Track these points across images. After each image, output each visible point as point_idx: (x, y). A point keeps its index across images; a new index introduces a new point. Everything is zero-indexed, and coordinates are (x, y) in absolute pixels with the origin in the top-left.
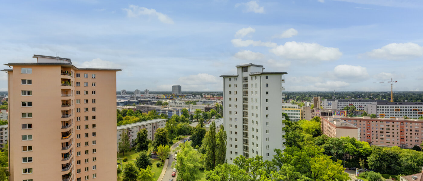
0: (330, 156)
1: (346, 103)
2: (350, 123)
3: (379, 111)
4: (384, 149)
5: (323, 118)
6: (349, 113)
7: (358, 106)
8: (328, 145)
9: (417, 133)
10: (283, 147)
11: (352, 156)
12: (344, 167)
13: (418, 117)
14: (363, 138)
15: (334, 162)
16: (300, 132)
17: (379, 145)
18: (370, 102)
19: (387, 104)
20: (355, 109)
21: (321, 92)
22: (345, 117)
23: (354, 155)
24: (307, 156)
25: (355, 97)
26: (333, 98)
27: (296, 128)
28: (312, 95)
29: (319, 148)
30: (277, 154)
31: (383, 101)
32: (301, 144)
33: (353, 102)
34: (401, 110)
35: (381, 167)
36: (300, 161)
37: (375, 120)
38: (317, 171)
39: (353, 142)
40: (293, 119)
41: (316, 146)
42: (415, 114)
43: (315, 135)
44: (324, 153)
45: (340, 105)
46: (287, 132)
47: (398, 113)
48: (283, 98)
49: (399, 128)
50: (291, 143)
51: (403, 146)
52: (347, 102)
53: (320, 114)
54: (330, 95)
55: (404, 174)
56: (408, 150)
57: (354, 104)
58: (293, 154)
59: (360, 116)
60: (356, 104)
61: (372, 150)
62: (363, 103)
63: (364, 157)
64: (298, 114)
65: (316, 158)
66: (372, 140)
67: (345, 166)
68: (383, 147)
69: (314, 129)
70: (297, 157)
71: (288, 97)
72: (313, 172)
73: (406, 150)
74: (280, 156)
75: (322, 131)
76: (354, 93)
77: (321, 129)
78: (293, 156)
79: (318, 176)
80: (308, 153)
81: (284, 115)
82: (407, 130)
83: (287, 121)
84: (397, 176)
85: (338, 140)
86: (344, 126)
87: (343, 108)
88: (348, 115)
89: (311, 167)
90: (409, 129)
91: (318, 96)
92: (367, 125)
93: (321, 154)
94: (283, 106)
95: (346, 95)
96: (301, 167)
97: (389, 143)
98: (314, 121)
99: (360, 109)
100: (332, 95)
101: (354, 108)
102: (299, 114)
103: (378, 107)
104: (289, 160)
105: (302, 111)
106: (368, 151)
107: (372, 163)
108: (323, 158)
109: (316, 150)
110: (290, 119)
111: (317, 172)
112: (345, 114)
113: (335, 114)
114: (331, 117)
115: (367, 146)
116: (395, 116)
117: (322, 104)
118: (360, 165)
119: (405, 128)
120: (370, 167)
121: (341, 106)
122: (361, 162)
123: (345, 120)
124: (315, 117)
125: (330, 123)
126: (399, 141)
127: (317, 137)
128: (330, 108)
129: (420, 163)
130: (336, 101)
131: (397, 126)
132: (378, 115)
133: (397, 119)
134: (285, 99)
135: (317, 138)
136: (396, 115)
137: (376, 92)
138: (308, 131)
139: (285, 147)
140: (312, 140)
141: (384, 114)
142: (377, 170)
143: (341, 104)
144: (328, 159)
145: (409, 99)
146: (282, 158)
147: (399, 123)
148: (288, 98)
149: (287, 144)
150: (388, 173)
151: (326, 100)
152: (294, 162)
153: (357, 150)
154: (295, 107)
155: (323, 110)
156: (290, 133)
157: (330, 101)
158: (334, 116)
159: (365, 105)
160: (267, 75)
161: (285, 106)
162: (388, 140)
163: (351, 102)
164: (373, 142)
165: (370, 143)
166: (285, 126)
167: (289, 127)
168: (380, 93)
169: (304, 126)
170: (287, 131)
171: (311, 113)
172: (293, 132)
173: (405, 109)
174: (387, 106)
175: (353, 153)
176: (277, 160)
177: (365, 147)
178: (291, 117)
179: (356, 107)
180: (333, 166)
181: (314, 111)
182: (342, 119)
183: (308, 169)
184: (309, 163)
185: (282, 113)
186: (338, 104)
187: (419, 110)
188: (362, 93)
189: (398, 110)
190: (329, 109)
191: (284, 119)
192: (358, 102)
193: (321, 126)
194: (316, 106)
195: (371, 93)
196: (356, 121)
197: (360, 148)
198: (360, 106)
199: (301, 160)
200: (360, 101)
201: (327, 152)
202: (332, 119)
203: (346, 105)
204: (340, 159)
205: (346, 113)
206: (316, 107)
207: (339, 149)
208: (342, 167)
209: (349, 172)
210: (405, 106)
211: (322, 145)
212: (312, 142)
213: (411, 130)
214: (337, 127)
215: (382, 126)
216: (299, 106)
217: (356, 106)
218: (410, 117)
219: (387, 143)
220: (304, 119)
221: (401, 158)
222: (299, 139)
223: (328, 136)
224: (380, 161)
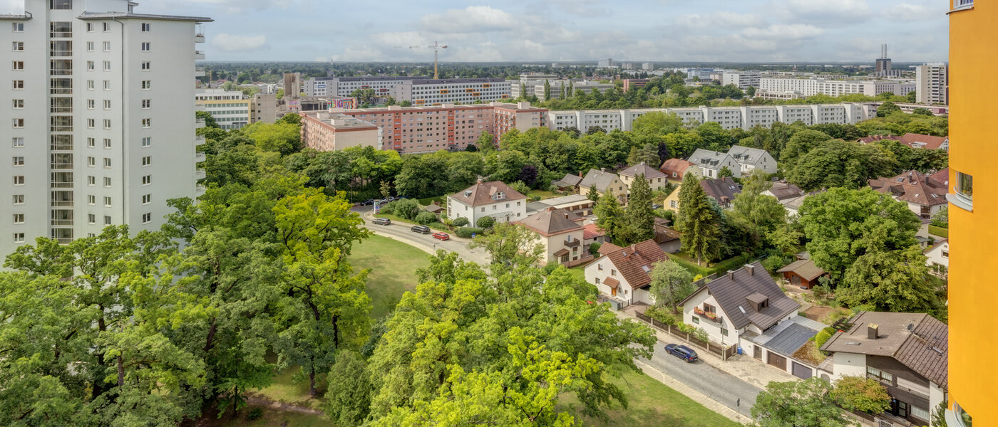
0: (321, 188)
1: (356, 84)
2: (363, 120)
3: (416, 95)
4: (423, 158)
5: (306, 116)
6: (362, 101)
7: (379, 89)
8: (317, 166)
9: (471, 125)
10: (197, 190)
11: (367, 179)
12: (350, 203)
13: (473, 101)
14: (386, 144)
15: (330, 197)
16: (249, 150)
17: (415, 152)
18: (400, 81)
19: (428, 83)
20: (374, 94)
21: (302, 64)
22: (354, 110)
23: (371, 177)
24: (266, 197)
25: (374, 72)
26: (329, 74)
27: (236, 143)
28: (279, 70)
29: (297, 175)
30: (177, 209)
31: (423, 78)
32: (250, 176)
33: (369, 82)
34: (449, 92)
35: (417, 188)
36: (246, 214)
37: (408, 111)
38: (291, 224)
39: (369, 153)
40: (230, 123)
41: (291, 174)
42: (469, 97)
43: (285, 152)
44: (307, 185)
45: (344, 88)
46: (211, 153)
47: (446, 96)
48: (197, 78)
49: (446, 120)
50: (222, 177)
51: (453, 148)
52: (358, 82)
53: (300, 108)
54: (321, 69)
55: (453, 191)
56: (459, 153)
57: (372, 85)
58: (228, 202)
59: (383, 106)
60: (376, 86)
61: (403, 162)
62: (388, 83)
63: (390, 177)
64: (242, 112)
65: (289, 198)
66: (403, 145)
67: (352, 200)
68: (422, 155)
69: (284, 138)
70: (239, 205)
71: (213, 74)
72: (280, 230)
73: (454, 154)
74: (189, 212)
75: (304, 142)
76: (371, 65)
77: (302, 137)
78: (228, 205)
79: (294, 233)
80: (268, 191)
81: (199, 116)
82: (458, 122)
83: (210, 129)
84: (442, 198)
85: (338, 154)
86: (351, 126)
87: (350, 94)
88: (360, 105)
89: (277, 218)
90: (461, 120)
91: (294, 72)
92: (395, 121)
93: (301, 187)
94: (199, 95)
95: (357, 68)
96: (250, 226)
97: (431, 146)
98: (285, 124)
99: (383, 93)
100: (327, 69)
101: (372, 93)
102: (246, 112)
103: (414, 89)
104: (217, 217)
105: (253, 104)
106: (395, 166)
107: (403, 185)
108: (304, 195)
109: (288, 182)
110: (220, 123)
111: (290, 227)
112: (354, 105)
113: (334, 105)
114: (324, 112)
115: (395, 157)
116: (440, 102)
117: (305, 88)
118: (382, 192)
119: (455, 120)
120: (399, 193)
121: (346, 90)
122: (384, 188)
123: (354, 116)
124: (286, 115)
125: (321, 125)
126: (446, 142)
127: (292, 155)
128: (322, 95)
129: (476, 169)
130: (336, 80)
131: (444, 117)
132: (414, 102)
133: (443, 106)
134: (203, 80)
135: (291, 157)
136: (442, 101)
137: (411, 64)
138: (268, 145)
139: (204, 190)
140: (280, 163)
141: (424, 99)
142: (412, 194)
143: (346, 86)
144: (317, 194)
145: (461, 73)
146: (194, 216)
147: (447, 112)
148: (215, 77)
149: (209, 181)
150: (429, 196)
151: (312, 79)
152: (231, 217)
153: (377, 166)
154: (233, 97)
155: (305, 100)
156: (220, 156)
157: (321, 82)
158: (330, 109)
159: (392, 87)
160: (146, 22)
161: (204, 95)
162: (430, 141)
163: (365, 82)
164: (405, 148)
165: (400, 151)
166: (203, 141)
167: (218, 141)
168: (417, 64)
169: (259, 136)
170: (210, 151)
171: (277, 106)
172: (229, 153)
173: (455, 89)
174: (428, 86)
175: (368, 175)
176: (179, 224)
177: (392, 159)
178: (224, 120)
179: (374, 91)
180: (327, 205)
181: (284, 103)
182: (347, 114)
183: (267, 225)
184: (270, 211)
185: (197, 113)
186: (339, 86)
187: (474, 90)
188: (387, 64)
189: (446, 92)
190: (320, 98)
191: (202, 124)
192: (380, 82)
193: (302, 132)
194: (289, 92)
195: (402, 64)
196: (375, 115)
197: (381, 162)
198: (383, 88)
199: (249, 210)
200: (383, 79)
201: (314, 182)
202: (326, 115)
203: (356, 88)
204: (342, 189)
205: (355, 102)
206: (291, 93)
207: (340, 171)
208: (346, 204)
209: (361, 210)
210: (455, 85)
211: (302, 169)
212: (279, 167)
213: (464, 122)
214: (337, 131)
215: (420, 120)
216: (246, 93)
217: (376, 89)
218: (462, 101)
219: (428, 146)
220: (259, 121)
221: (449, 168)
222: (245, 164)
223: (317, 149)
224: (416, 179)
